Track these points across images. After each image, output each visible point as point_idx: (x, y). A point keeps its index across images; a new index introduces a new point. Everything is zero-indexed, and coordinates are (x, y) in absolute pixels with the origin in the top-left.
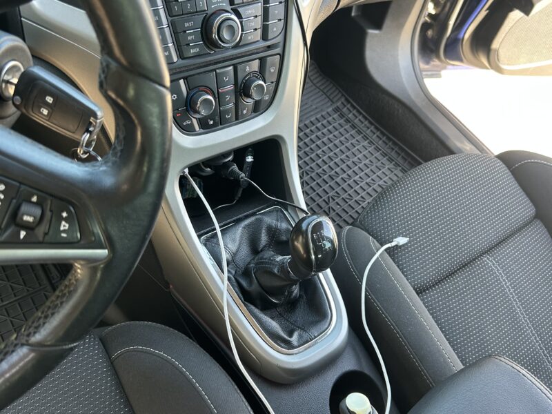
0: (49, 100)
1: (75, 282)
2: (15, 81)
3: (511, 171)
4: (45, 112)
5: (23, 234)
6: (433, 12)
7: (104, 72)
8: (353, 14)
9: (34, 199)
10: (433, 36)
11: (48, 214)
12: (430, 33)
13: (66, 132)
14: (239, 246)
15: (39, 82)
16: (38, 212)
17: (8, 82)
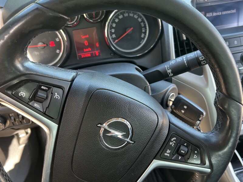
0: (185, 107)
1: (195, 181)
2: (173, 100)
4: (183, 112)
5: (180, 157)
7: (217, 98)
9: (185, 144)
11: (190, 151)
13: (190, 120)
15: (182, 100)
16: (186, 149)
17: (170, 100)
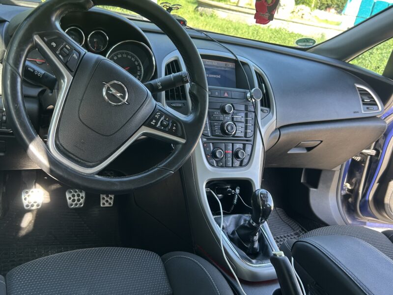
3: (389, 239)
5: (163, 128)
6: (350, 188)
8: (302, 181)
9: (167, 119)
10: (352, 201)
12: (350, 200)
14: (230, 224)
